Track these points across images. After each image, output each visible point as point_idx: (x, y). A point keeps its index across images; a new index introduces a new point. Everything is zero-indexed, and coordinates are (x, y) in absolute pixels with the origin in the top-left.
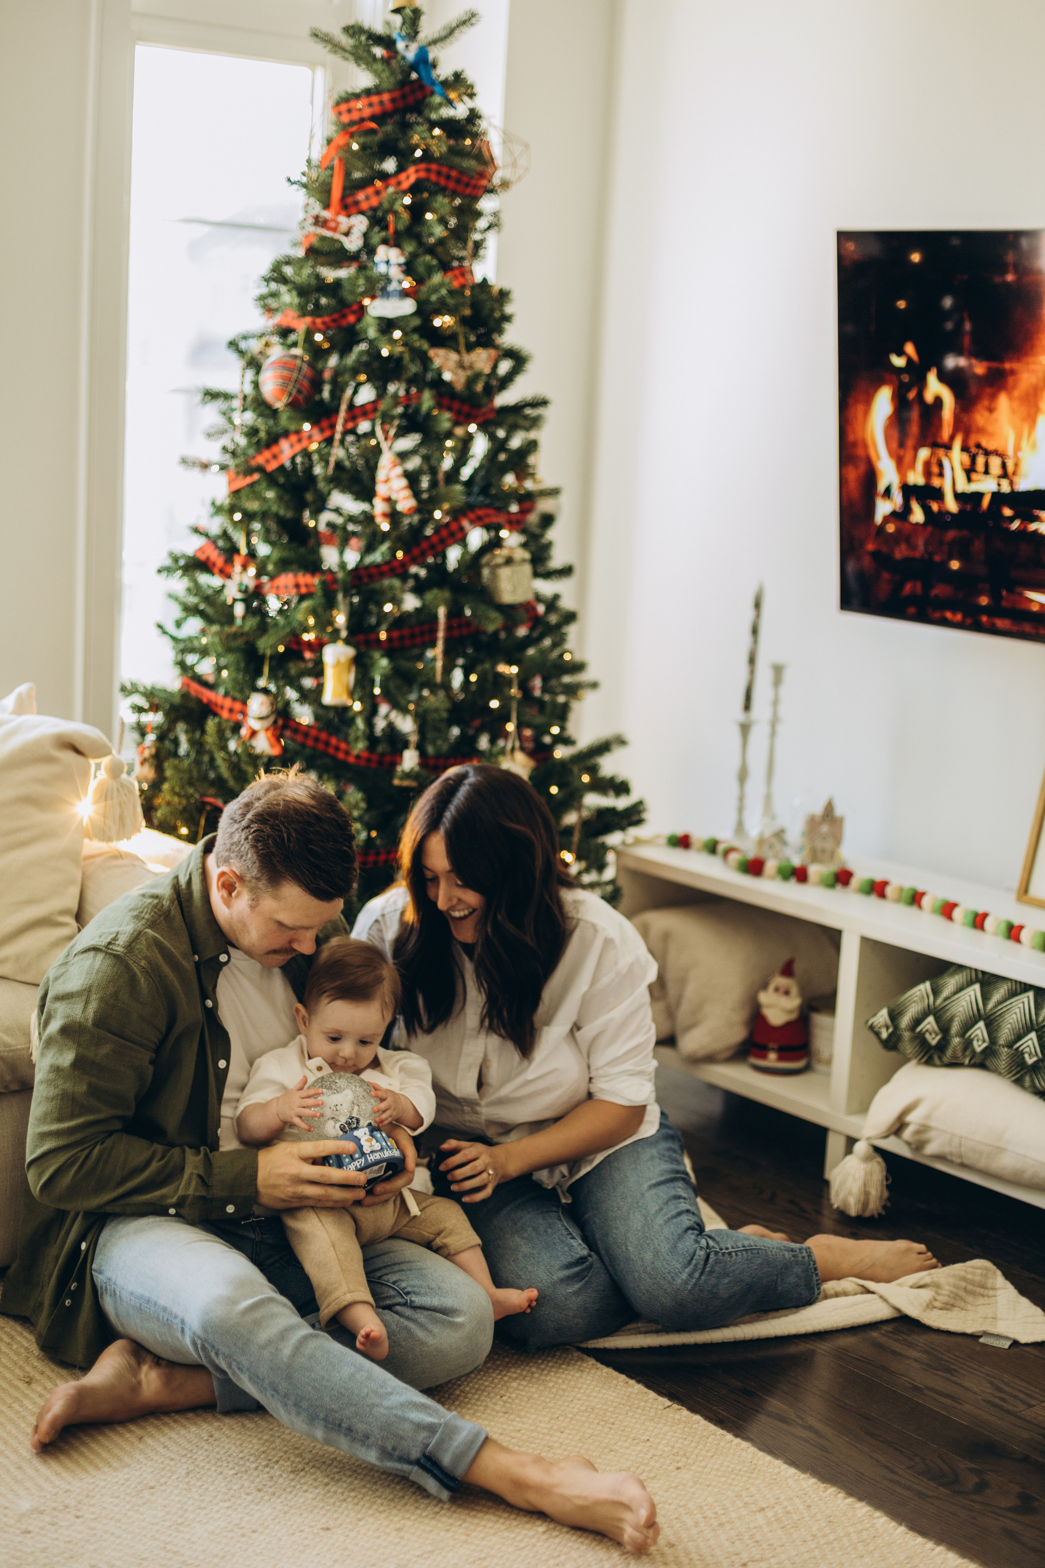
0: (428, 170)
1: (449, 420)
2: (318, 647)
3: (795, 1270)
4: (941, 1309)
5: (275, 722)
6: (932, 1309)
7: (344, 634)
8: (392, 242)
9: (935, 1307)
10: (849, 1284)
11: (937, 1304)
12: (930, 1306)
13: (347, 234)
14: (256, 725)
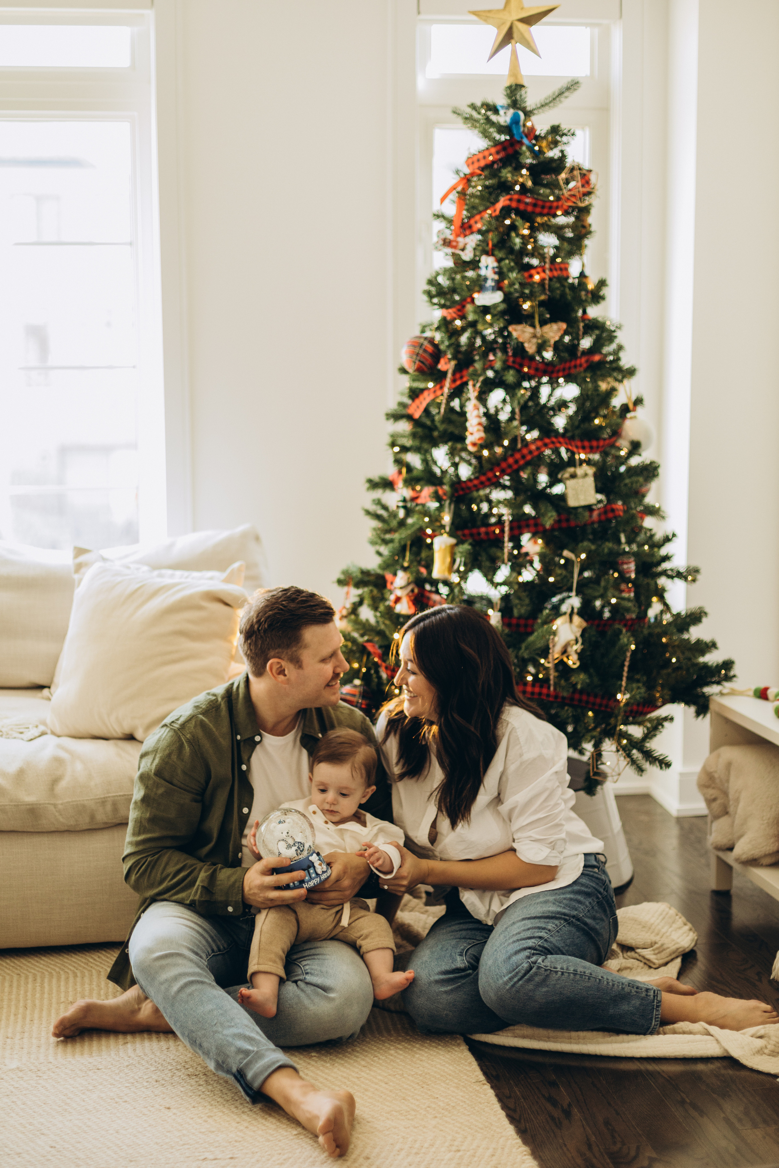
0: (511, 200)
1: (512, 375)
2: (432, 537)
3: (633, 1002)
4: (769, 1055)
5: (412, 591)
6: (762, 1055)
7: (448, 529)
8: (490, 253)
9: (765, 1054)
10: (701, 1025)
11: (766, 1051)
12: (760, 1052)
13: (463, 250)
14: (399, 593)
